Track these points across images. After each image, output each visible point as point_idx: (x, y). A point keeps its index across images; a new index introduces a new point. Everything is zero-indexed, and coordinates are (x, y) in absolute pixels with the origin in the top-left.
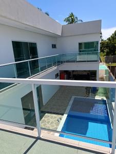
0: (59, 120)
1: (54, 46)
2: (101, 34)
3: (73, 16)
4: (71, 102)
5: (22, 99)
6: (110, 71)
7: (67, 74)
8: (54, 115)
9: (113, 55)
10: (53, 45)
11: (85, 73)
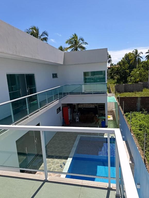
0: (63, 165)
1: (55, 76)
2: (110, 57)
3: (77, 38)
4: (76, 143)
5: (16, 142)
6: (119, 104)
7: (70, 108)
8: (56, 160)
9: (124, 83)
10: (53, 75)
11: (91, 106)
